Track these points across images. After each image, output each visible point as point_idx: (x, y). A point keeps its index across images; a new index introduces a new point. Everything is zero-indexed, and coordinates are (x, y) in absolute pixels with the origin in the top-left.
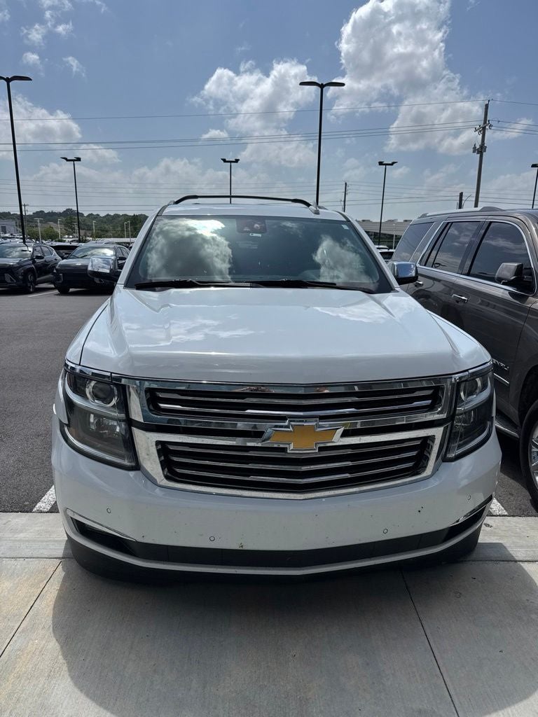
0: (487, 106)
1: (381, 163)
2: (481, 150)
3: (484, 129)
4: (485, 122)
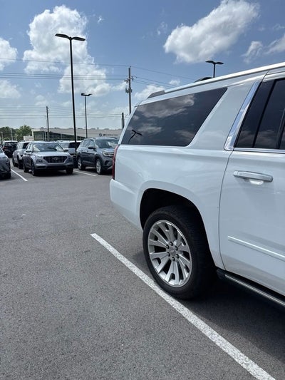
1: (82, 94)
2: (129, 91)
3: (129, 80)
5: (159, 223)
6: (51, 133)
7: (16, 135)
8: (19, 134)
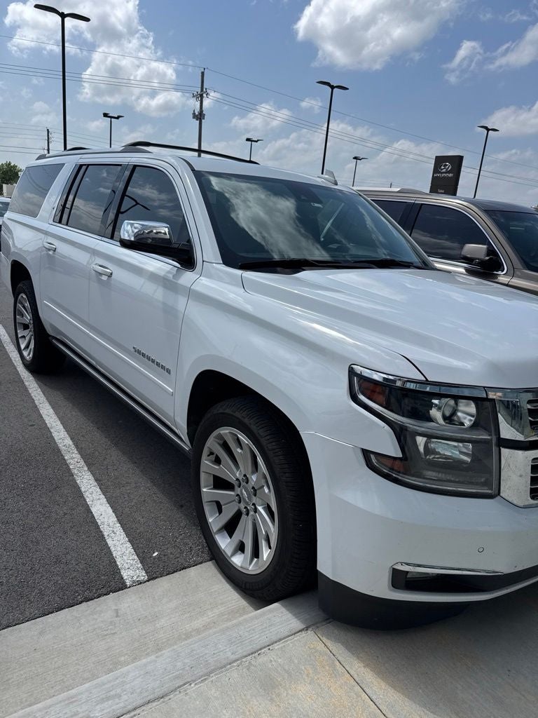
0: (203, 73)
1: (106, 115)
2: (200, 117)
3: (201, 96)
4: (202, 90)
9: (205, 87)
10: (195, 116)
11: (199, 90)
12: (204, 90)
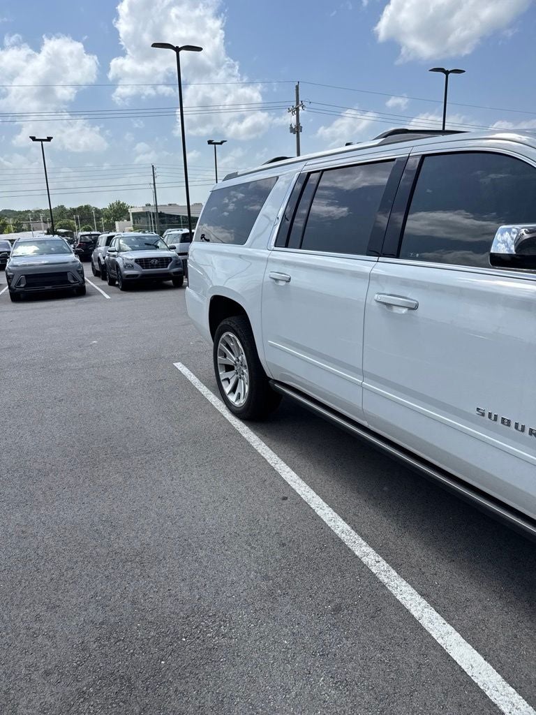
0: (297, 87)
1: (210, 142)
2: (297, 130)
3: (297, 109)
4: (297, 103)
5: (224, 336)
6: (161, 215)
7: (103, 221)
8: (108, 217)
9: (300, 100)
10: (292, 130)
11: (295, 104)
12: (300, 103)
